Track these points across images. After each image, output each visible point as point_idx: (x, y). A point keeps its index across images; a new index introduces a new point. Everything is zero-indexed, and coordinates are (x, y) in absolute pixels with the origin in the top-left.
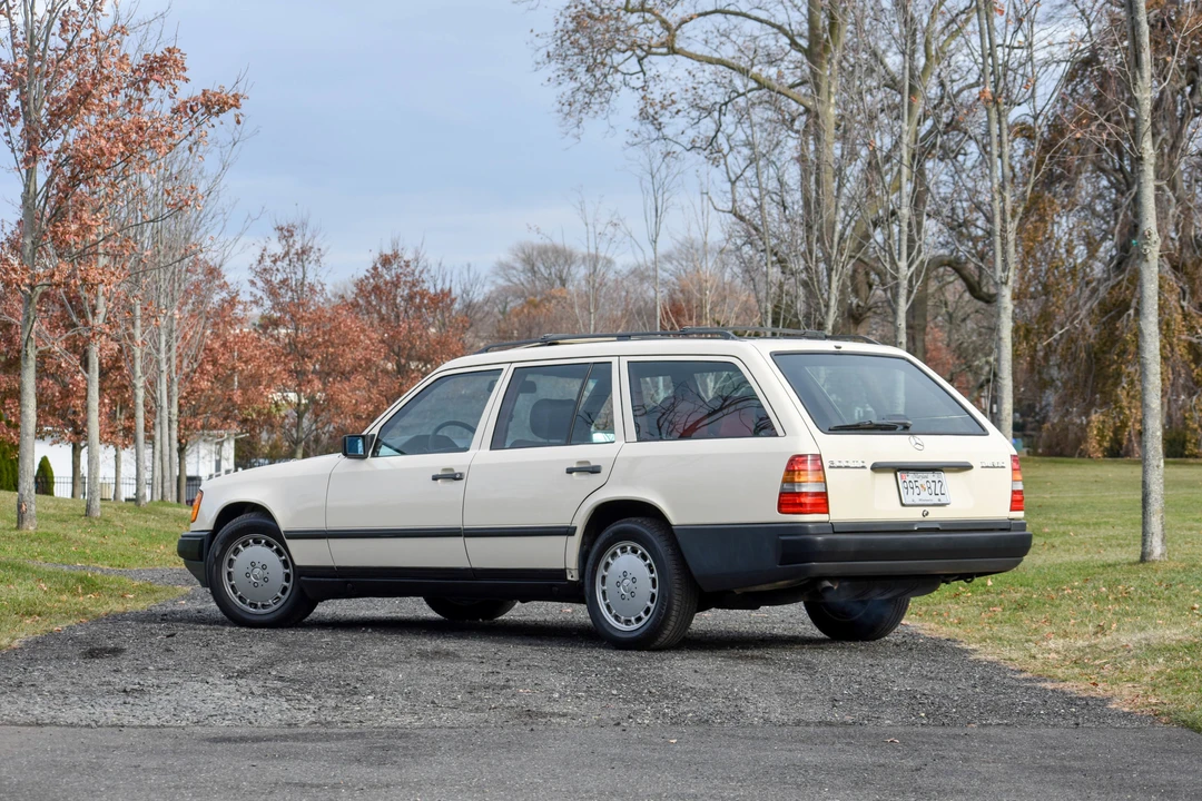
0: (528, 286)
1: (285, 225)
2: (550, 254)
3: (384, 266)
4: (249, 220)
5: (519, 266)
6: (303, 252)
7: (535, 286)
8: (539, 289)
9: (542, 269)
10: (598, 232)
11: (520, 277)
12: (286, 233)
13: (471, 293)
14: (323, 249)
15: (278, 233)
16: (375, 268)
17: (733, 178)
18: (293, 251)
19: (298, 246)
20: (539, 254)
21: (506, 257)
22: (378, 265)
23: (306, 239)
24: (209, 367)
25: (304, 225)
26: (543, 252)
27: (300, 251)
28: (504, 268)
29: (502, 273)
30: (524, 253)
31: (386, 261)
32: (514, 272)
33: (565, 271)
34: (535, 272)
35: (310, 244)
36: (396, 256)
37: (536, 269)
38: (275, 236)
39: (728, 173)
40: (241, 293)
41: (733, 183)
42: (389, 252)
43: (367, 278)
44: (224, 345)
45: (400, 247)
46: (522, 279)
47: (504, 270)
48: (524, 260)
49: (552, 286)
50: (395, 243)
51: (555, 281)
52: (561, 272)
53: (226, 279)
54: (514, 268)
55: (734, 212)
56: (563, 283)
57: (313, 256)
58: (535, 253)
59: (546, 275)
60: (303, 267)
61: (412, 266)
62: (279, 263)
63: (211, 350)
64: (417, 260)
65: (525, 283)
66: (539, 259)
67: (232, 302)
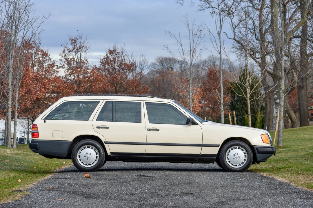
0: (161, 70)
1: (73, 38)
2: (168, 60)
3: (110, 54)
4: (44, 19)
5: (158, 64)
6: (80, 48)
7: (163, 70)
8: (165, 71)
9: (165, 65)
10: (193, 34)
11: (159, 67)
12: (74, 41)
13: (143, 65)
14: (88, 47)
15: (70, 41)
16: (107, 55)
17: (234, 27)
18: (76, 48)
19: (78, 46)
20: (164, 60)
21: (154, 61)
22: (108, 54)
23: (81, 43)
24: (43, 90)
25: (81, 38)
26: (166, 59)
27: (79, 48)
28: (154, 64)
29: (153, 66)
30: (160, 60)
31: (111, 52)
32: (157, 66)
33: (173, 65)
34: (163, 66)
35: (83, 45)
36: (115, 51)
37: (163, 65)
38: (69, 42)
39: (232, 25)
40: (56, 62)
41: (234, 29)
42: (112, 49)
43: (104, 59)
44: (49, 81)
45: (116, 47)
46: (159, 68)
47: (154, 65)
48: (160, 62)
49: (169, 70)
50: (114, 46)
51: (169, 69)
52: (171, 65)
53: (50, 57)
54: (157, 65)
55: (234, 39)
56: (172, 69)
57: (84, 50)
58: (163, 60)
59: (167, 67)
60: (80, 54)
61: (121, 55)
62: (71, 53)
63: (44, 83)
64: (122, 52)
65: (160, 69)
66: (165, 62)
67: (53, 65)
